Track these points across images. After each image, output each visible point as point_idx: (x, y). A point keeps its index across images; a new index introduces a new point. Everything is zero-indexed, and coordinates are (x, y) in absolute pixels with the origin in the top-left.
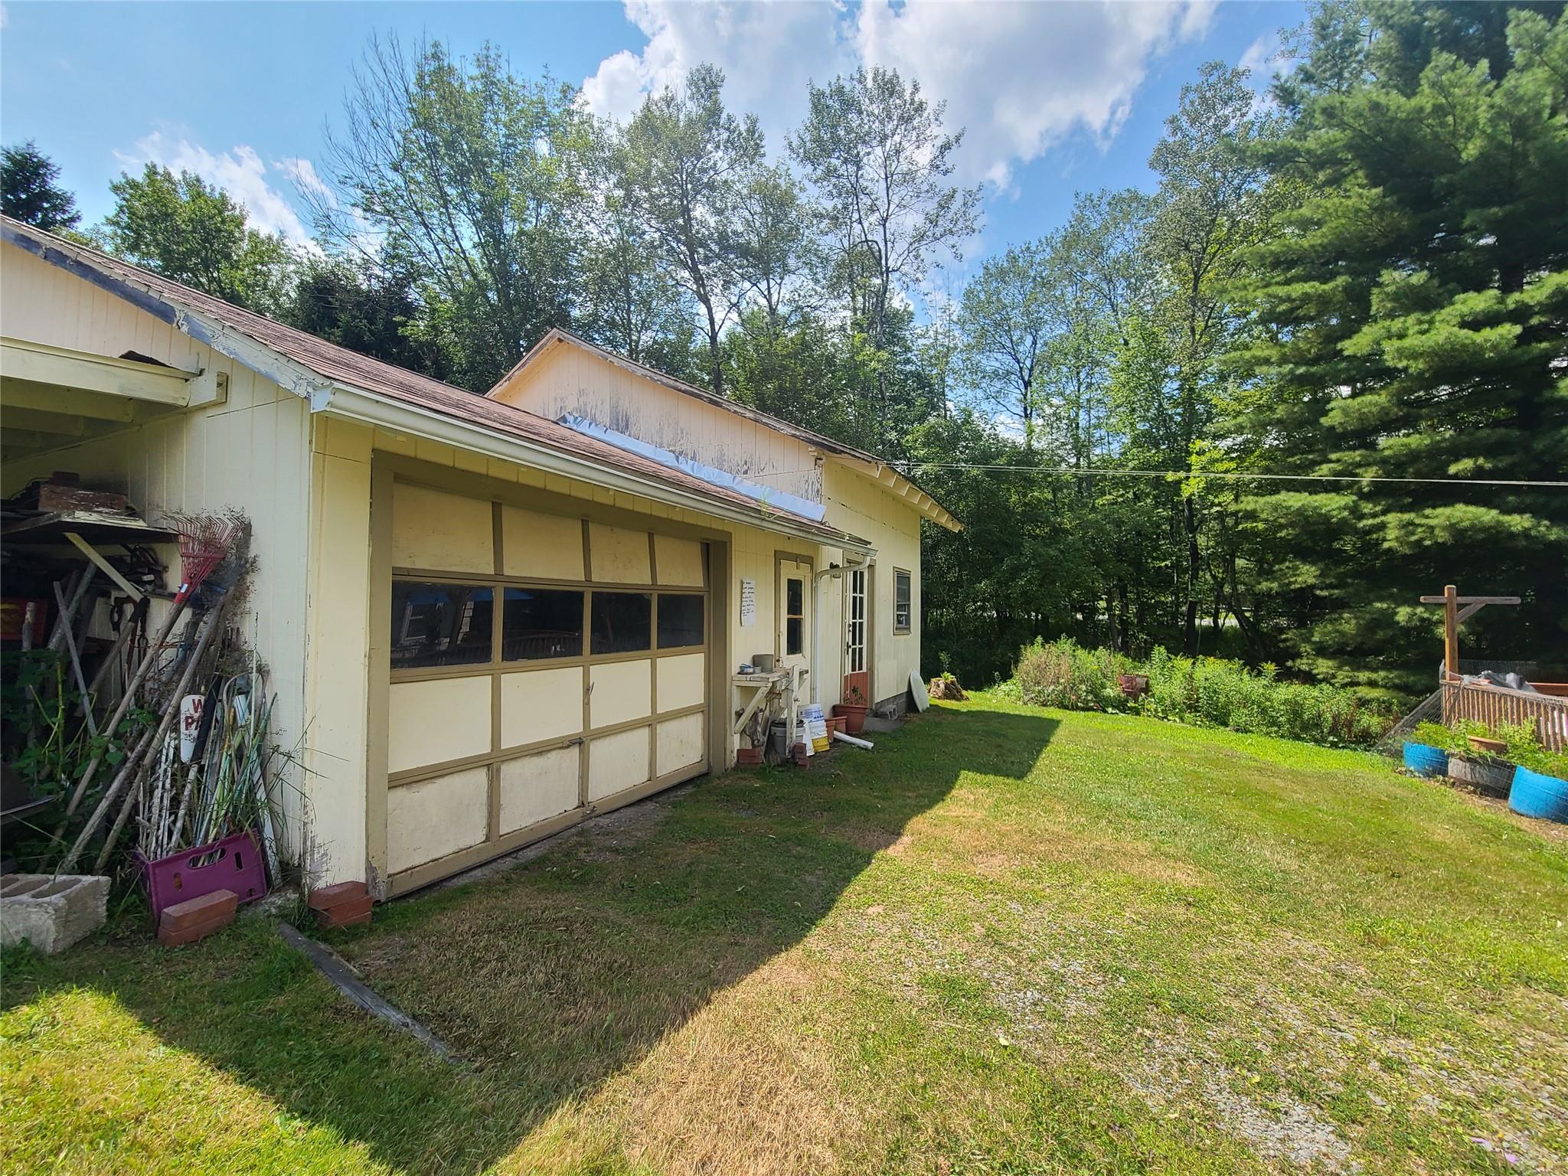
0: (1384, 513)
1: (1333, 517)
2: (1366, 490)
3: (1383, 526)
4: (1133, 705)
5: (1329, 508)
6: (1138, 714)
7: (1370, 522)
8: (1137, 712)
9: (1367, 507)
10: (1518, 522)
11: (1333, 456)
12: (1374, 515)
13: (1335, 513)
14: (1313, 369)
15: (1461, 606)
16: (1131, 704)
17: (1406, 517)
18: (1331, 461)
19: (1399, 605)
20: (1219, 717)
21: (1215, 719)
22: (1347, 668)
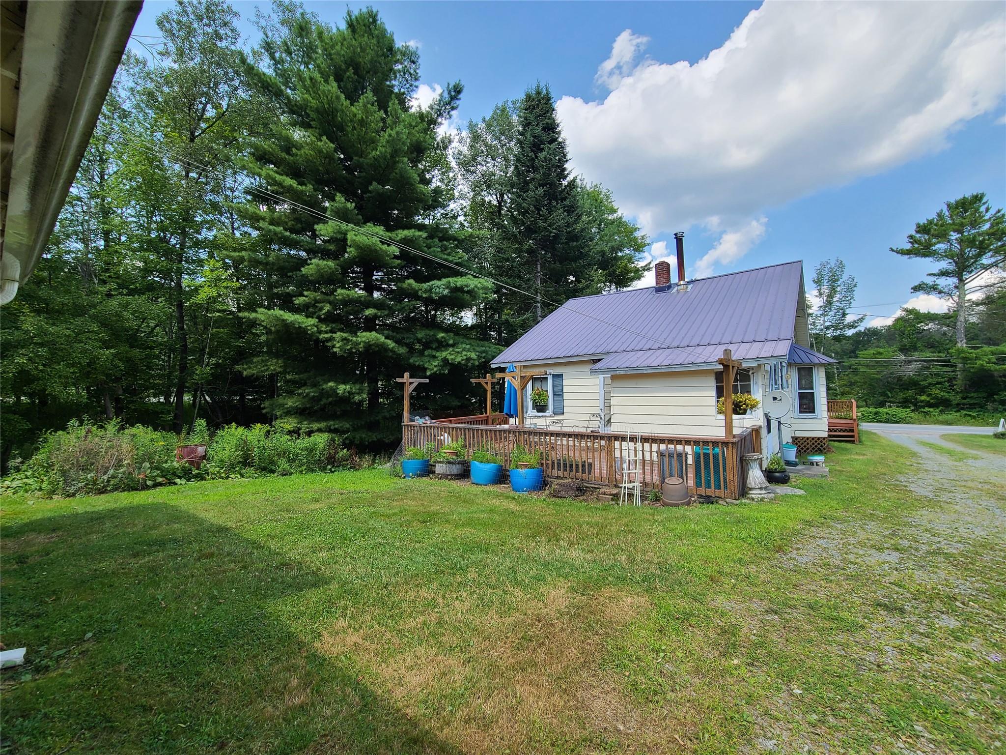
0: (333, 331)
1: (309, 330)
2: (323, 316)
3: (331, 339)
4: (197, 471)
5: (306, 324)
6: (203, 479)
7: (326, 336)
8: (200, 477)
9: (323, 328)
10: (391, 344)
11: (306, 293)
12: (326, 332)
13: (309, 328)
14: (294, 236)
15: (411, 383)
16: (195, 472)
17: (345, 335)
18: (303, 296)
19: (338, 384)
20: (267, 468)
21: (264, 469)
22: (305, 423)
